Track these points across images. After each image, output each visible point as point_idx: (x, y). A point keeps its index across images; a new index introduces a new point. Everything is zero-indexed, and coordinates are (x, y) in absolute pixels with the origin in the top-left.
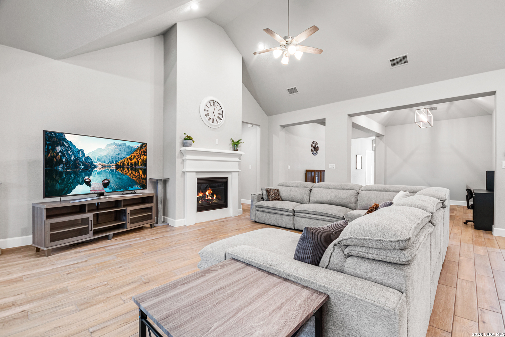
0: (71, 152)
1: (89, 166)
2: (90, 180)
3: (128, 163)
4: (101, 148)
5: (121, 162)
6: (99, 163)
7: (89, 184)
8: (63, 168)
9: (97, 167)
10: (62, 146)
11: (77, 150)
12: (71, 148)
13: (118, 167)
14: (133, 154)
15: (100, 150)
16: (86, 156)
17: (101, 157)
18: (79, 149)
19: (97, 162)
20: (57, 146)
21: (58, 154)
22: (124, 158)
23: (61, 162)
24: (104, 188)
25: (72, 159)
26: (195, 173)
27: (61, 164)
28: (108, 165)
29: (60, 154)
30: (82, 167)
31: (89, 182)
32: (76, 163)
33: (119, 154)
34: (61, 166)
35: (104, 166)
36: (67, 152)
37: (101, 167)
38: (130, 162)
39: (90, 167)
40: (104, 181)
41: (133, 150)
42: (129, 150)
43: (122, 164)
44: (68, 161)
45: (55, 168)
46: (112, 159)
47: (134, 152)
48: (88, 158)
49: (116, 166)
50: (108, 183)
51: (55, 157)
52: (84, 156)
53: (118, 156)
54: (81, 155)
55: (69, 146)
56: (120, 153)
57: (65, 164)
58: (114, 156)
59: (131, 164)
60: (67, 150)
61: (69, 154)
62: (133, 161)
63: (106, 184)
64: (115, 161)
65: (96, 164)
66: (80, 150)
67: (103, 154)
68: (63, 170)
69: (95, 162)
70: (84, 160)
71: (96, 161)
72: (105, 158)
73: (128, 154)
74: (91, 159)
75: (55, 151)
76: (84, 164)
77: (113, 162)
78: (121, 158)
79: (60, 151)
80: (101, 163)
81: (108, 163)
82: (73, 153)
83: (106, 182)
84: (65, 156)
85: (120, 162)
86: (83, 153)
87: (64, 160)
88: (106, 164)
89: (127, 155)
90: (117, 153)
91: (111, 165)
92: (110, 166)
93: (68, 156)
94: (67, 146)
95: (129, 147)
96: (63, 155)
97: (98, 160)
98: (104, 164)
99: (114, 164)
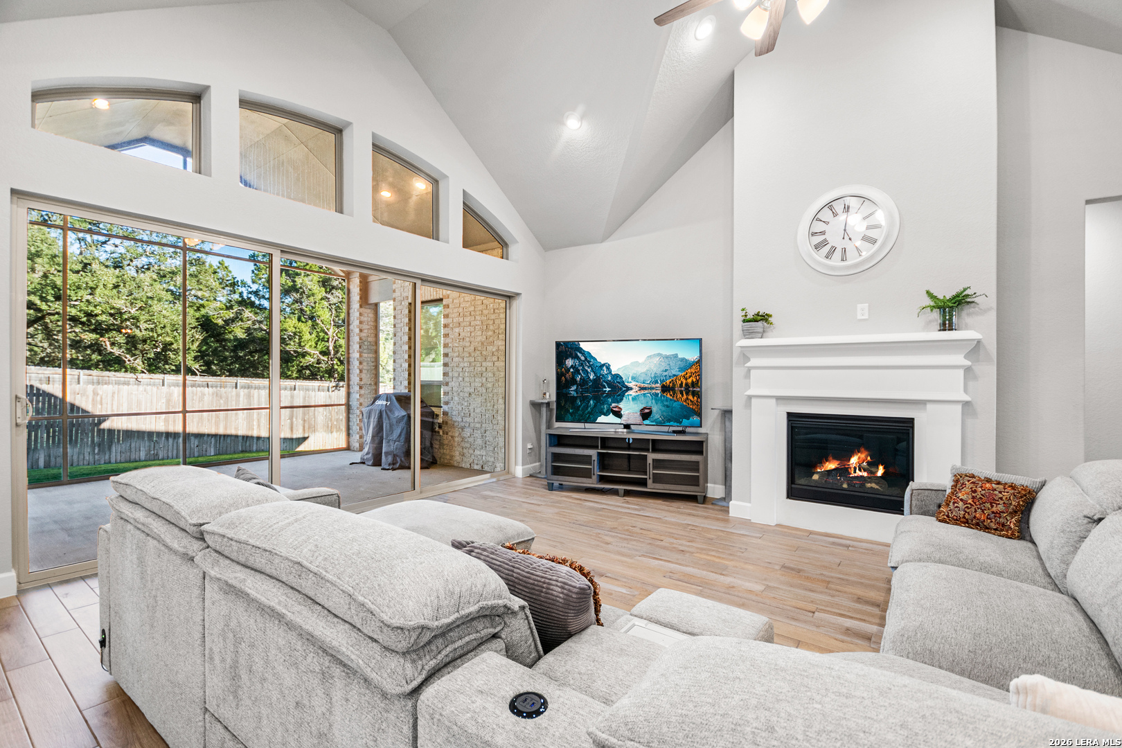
0: (588, 368)
1: (618, 388)
2: (620, 408)
3: (682, 383)
4: (637, 362)
5: (670, 382)
6: (634, 383)
7: (618, 414)
8: (576, 390)
9: (631, 389)
10: (575, 358)
11: (599, 365)
12: (589, 362)
13: (665, 389)
14: (689, 370)
15: (636, 364)
16: (613, 373)
17: (638, 374)
18: (602, 363)
19: (631, 382)
20: (567, 358)
21: (568, 370)
22: (674, 375)
23: (573, 382)
24: (643, 420)
25: (591, 377)
27: (574, 385)
28: (650, 386)
29: (572, 370)
30: (608, 389)
31: (620, 412)
32: (598, 383)
33: (666, 371)
34: (574, 388)
35: (642, 389)
36: (583, 367)
37: (637, 389)
38: (684, 382)
39: (621, 389)
40: (642, 409)
41: (690, 363)
42: (682, 364)
43: (671, 385)
44: (584, 382)
45: (566, 391)
46: (655, 377)
47: (691, 367)
48: (617, 377)
49: (662, 387)
50: (650, 413)
51: (564, 374)
52: (610, 373)
53: (665, 374)
54: (605, 372)
55: (586, 359)
56: (669, 369)
57: (580, 385)
58: (659, 372)
59: (687, 384)
60: (582, 364)
61: (587, 371)
62: (690, 381)
63: (646, 415)
64: (660, 380)
65: (630, 385)
66: (604, 365)
67: (641, 370)
68: (577, 393)
69: (628, 382)
70: (610, 378)
71: (630, 380)
72: (643, 375)
73: (681, 370)
74: (621, 378)
75: (564, 366)
76: (610, 384)
77: (656, 382)
78: (670, 376)
79: (572, 365)
80: (638, 384)
81: (649, 384)
82: (592, 369)
83: (647, 411)
84: (580, 374)
85: (668, 382)
86: (608, 368)
87: (578, 378)
88: (646, 385)
89: (679, 371)
90: (663, 368)
91: (653, 386)
92: (652, 388)
93: (584, 373)
94: (583, 358)
95: (683, 360)
96: (577, 371)
97: (634, 378)
98: (642, 385)
99: (659, 385)
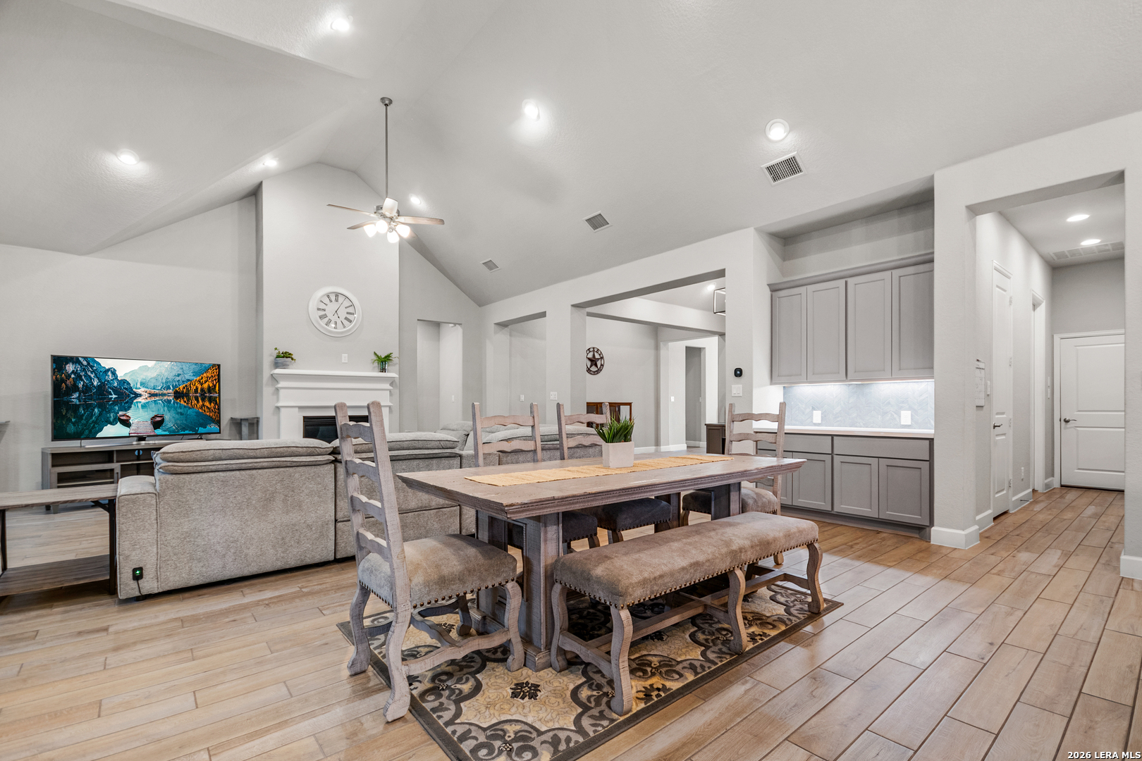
0: (92, 373)
1: (126, 395)
2: (128, 416)
3: (197, 388)
4: (146, 366)
5: (184, 388)
6: (143, 389)
7: (126, 423)
8: (78, 398)
9: (140, 395)
10: (76, 363)
11: (103, 370)
12: (92, 367)
13: (178, 395)
14: (205, 375)
16: (119, 378)
17: (148, 379)
18: (107, 368)
19: (139, 388)
20: (67, 363)
21: (69, 376)
22: (188, 380)
23: (75, 388)
24: (155, 429)
25: (95, 384)
26: (297, 409)
27: (76, 392)
28: (161, 392)
29: (73, 376)
30: (114, 396)
31: (128, 420)
32: (102, 390)
33: (179, 375)
34: (76, 395)
35: (152, 395)
36: (86, 373)
37: (147, 395)
38: (200, 387)
39: (129, 396)
40: (153, 418)
41: (205, 367)
42: (197, 368)
43: (185, 390)
44: (87, 389)
45: (65, 399)
46: (167, 382)
47: (207, 371)
48: (124, 382)
49: (174, 393)
50: (162, 421)
51: (63, 381)
52: (116, 378)
53: (178, 378)
54: (110, 377)
55: (89, 364)
56: (182, 373)
57: (83, 392)
58: (171, 377)
59: (202, 390)
60: (84, 369)
61: (90, 376)
62: (206, 386)
63: (157, 423)
64: (173, 386)
65: (139, 391)
66: (109, 370)
67: (151, 375)
68: (80, 401)
69: (136, 388)
70: (116, 384)
71: (139, 386)
72: (154, 381)
73: (195, 374)
74: (129, 384)
75: (64, 372)
76: (116, 391)
77: (168, 388)
78: (183, 382)
79: (73, 371)
80: (148, 390)
81: (160, 390)
82: (96, 374)
83: (158, 419)
84: (82, 380)
85: (181, 387)
86: (114, 373)
87: (81, 385)
88: (157, 391)
89: (194, 375)
90: (175, 373)
91: (165, 392)
92: (163, 395)
93: (87, 379)
94: (85, 363)
95: (197, 363)
96: (79, 377)
97: (143, 384)
98: (153, 391)
99: (171, 391)
